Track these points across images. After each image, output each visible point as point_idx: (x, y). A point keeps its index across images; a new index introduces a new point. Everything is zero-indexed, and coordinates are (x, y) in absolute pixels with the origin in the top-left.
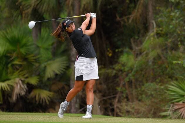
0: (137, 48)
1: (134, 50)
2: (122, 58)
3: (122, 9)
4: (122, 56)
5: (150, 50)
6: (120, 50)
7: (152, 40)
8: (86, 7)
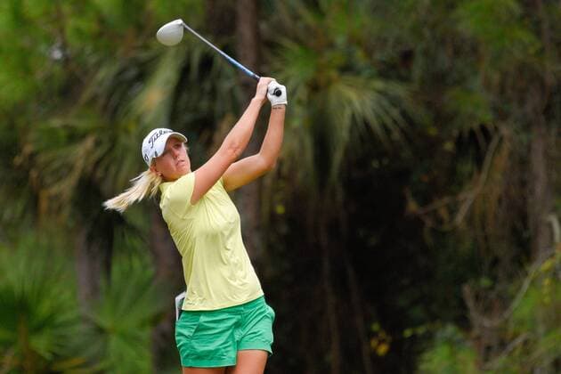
0: (487, 323)
1: (476, 332)
2: (430, 360)
3: (426, 179)
4: (426, 356)
5: (541, 329)
6: (421, 330)
7: (546, 291)
8: (285, 170)
